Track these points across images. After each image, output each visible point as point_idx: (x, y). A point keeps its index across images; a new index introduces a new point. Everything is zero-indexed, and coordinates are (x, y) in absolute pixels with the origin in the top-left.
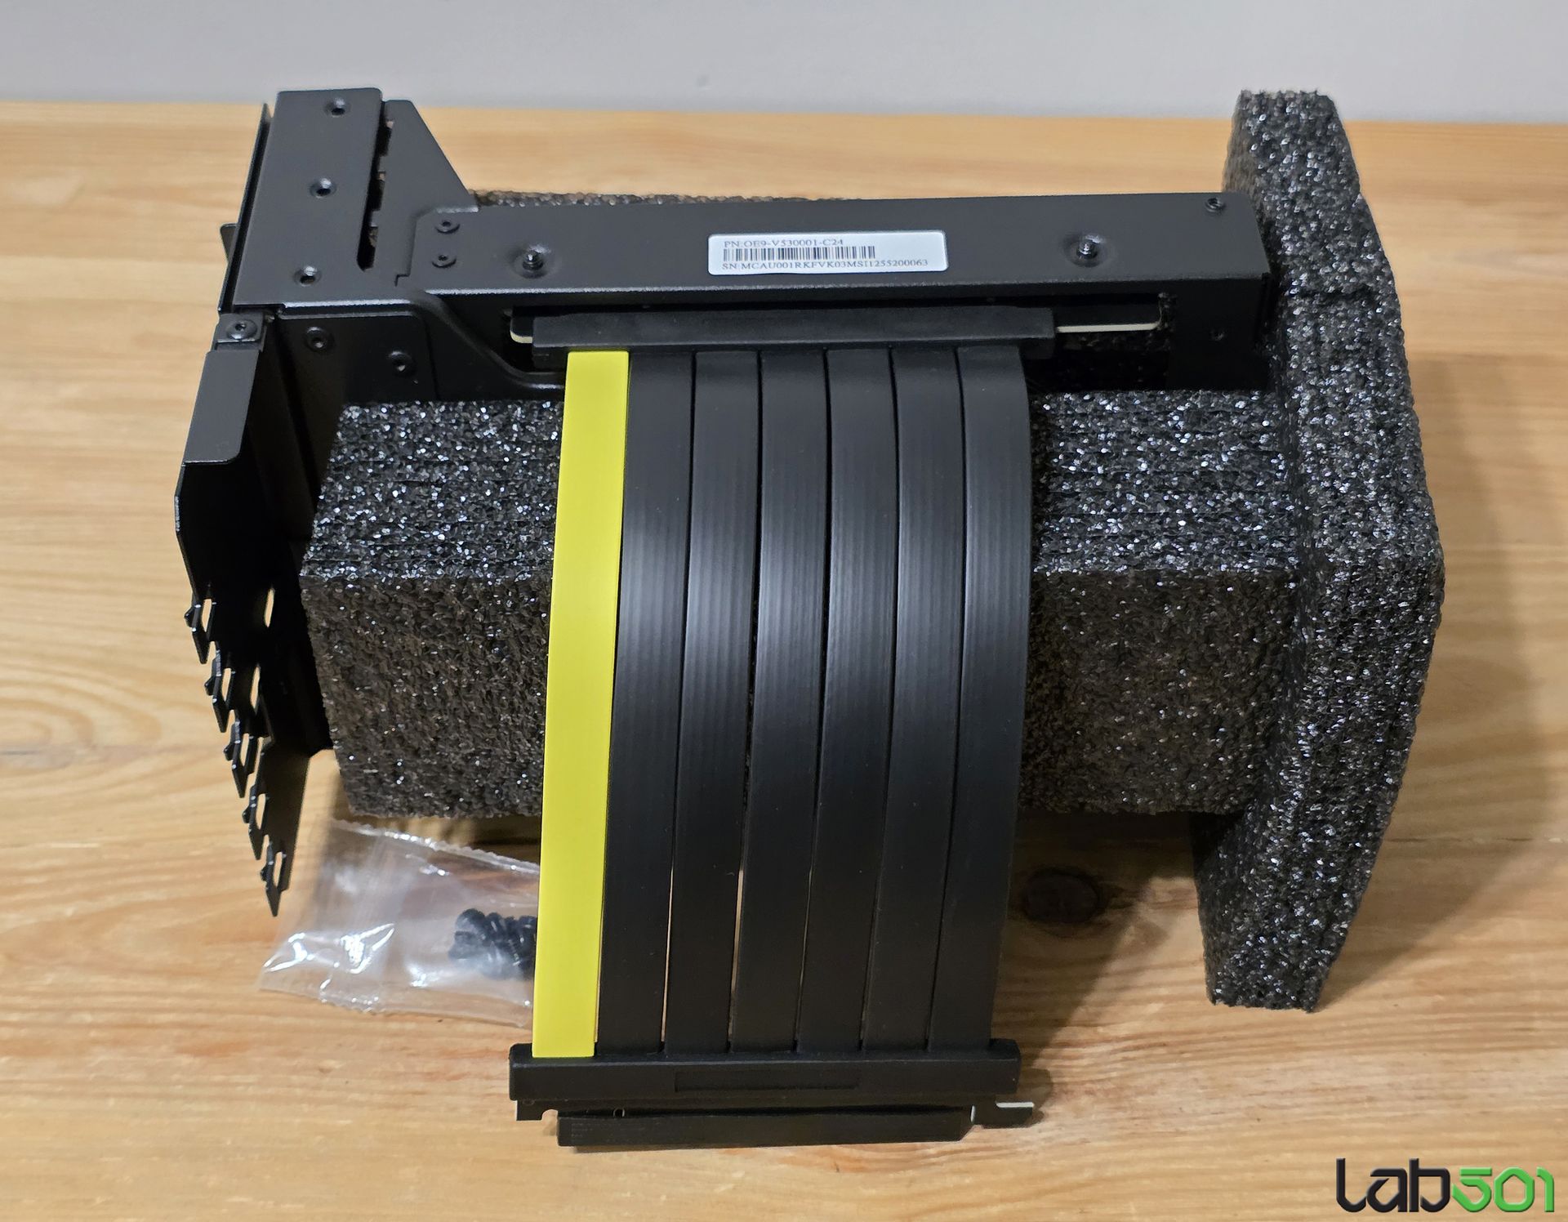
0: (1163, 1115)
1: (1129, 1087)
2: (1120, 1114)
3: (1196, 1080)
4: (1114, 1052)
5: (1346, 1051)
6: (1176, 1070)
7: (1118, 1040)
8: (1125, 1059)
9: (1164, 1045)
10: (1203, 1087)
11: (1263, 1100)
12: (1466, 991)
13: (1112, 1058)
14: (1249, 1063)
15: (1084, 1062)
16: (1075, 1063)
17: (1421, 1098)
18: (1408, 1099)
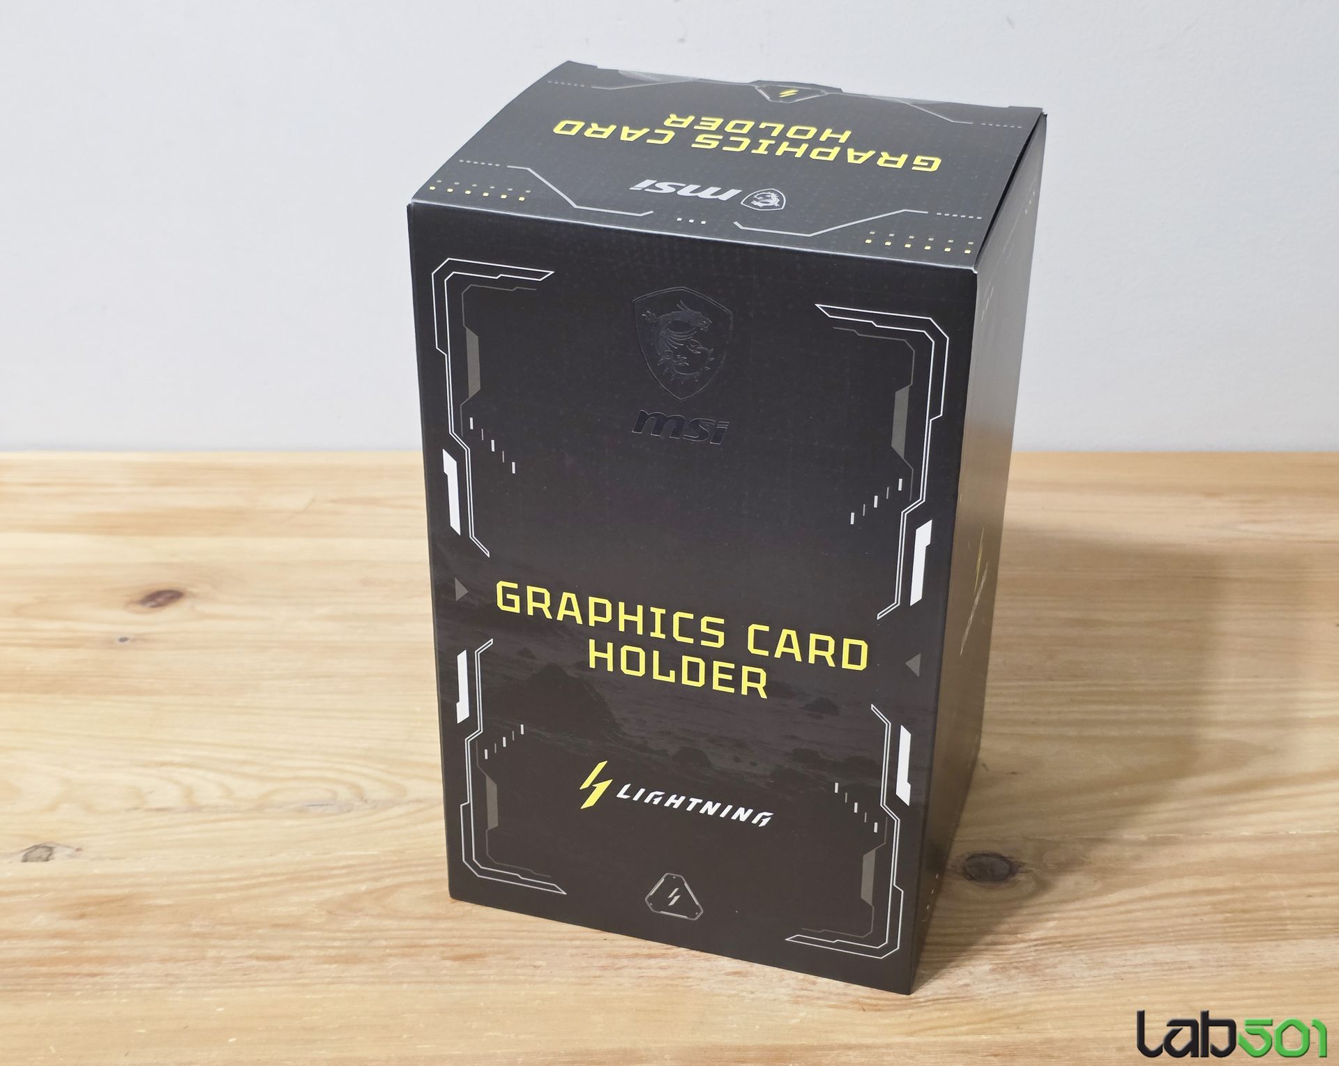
0: (1063, 979)
1: (1041, 965)
2: (1036, 978)
3: (1082, 960)
4: (1030, 947)
5: (1173, 943)
6: (1068, 955)
7: (1031, 940)
8: (1036, 951)
9: (1060, 943)
10: (1086, 964)
11: (1124, 969)
12: (1244, 911)
13: (1028, 950)
14: (1113, 951)
15: (1011, 952)
16: (1006, 953)
17: (1221, 966)
18: (1213, 967)
